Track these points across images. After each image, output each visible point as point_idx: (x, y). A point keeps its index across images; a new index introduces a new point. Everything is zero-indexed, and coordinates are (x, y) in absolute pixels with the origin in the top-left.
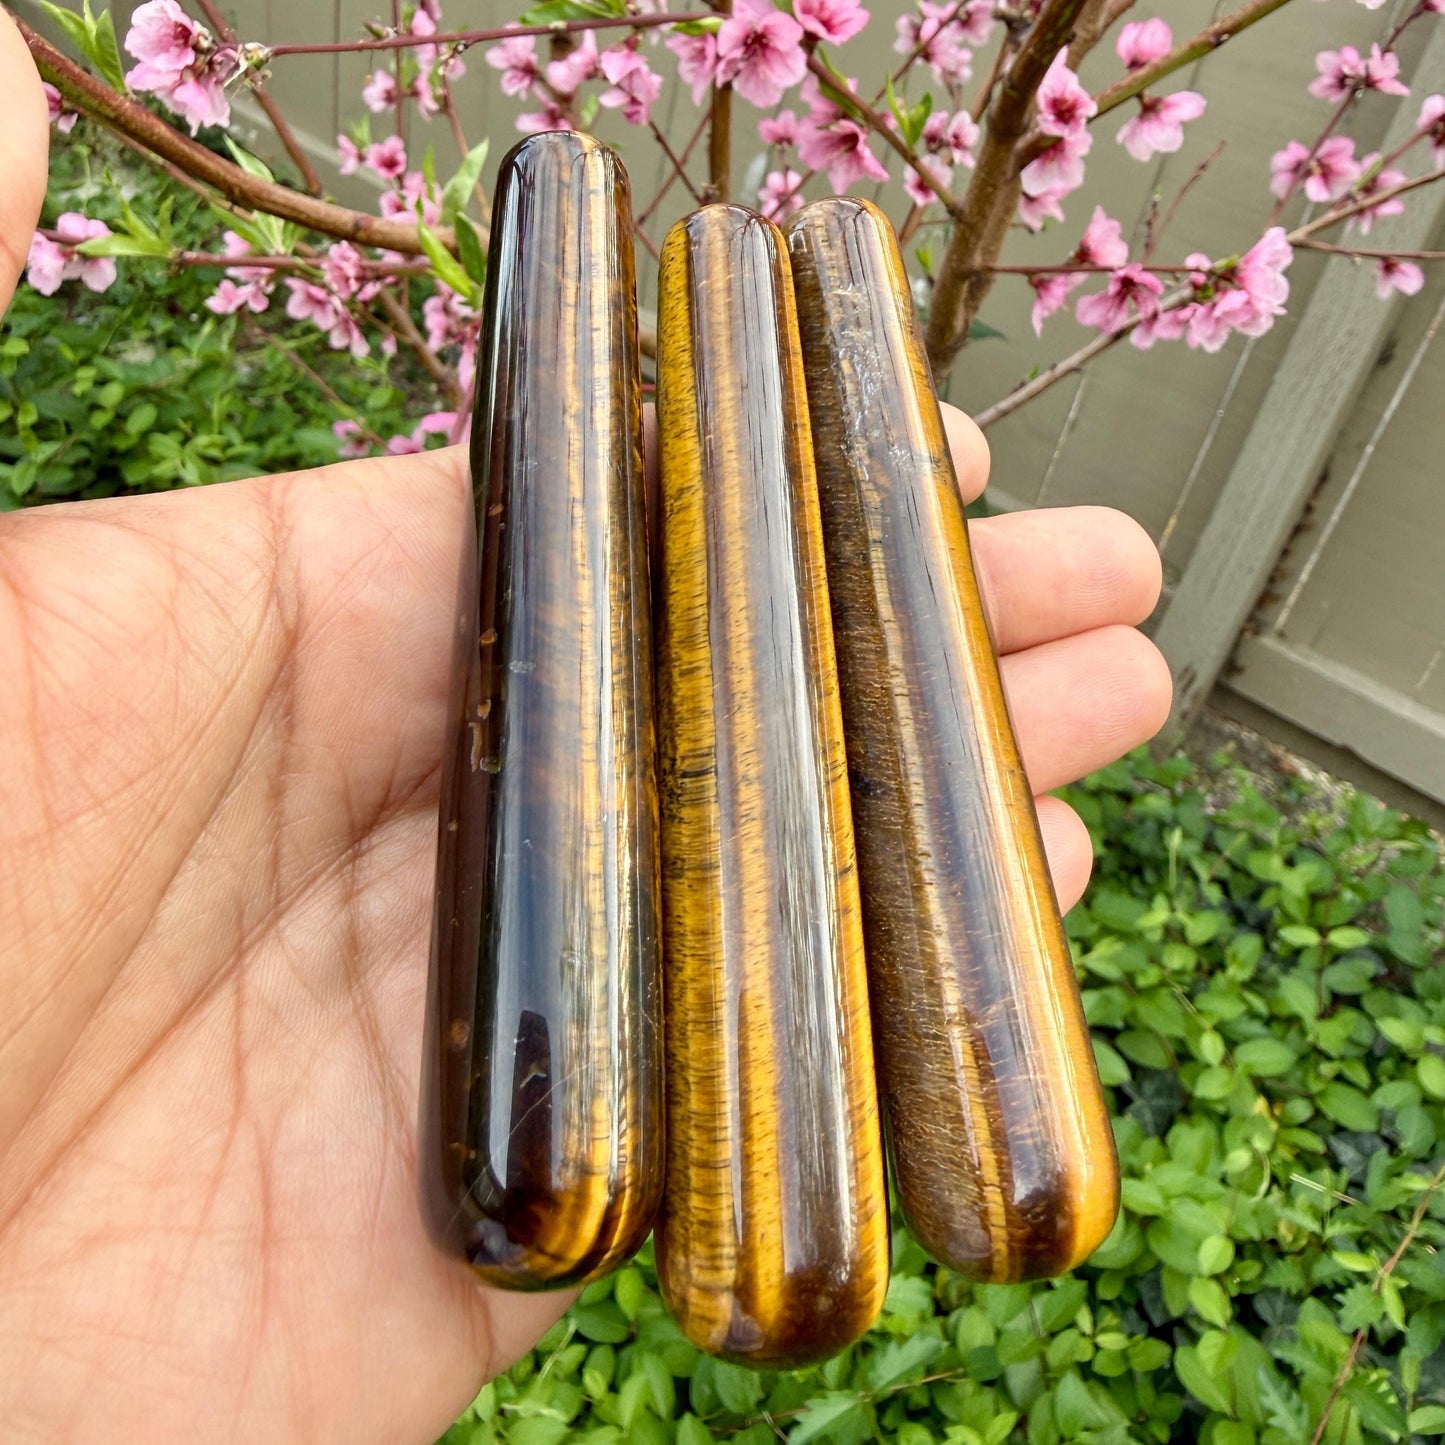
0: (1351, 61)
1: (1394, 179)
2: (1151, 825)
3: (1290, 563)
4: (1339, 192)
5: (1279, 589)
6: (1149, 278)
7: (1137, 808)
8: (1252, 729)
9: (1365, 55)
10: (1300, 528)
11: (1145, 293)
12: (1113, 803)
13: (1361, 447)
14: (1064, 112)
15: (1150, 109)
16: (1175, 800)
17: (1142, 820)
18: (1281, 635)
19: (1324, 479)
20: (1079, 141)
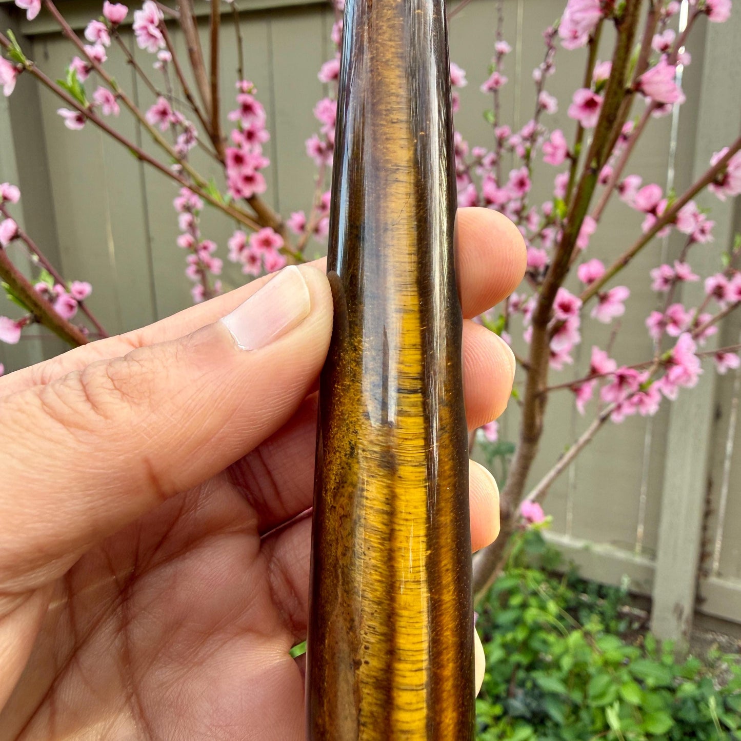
0: (667, 271)
1: (706, 318)
2: (690, 704)
3: (709, 533)
4: (684, 329)
5: (709, 548)
7: (680, 695)
8: (723, 634)
9: (673, 266)
10: (708, 513)
12: (666, 694)
13: (722, 463)
14: (566, 308)
15: (604, 299)
16: (699, 685)
17: (684, 701)
18: (719, 575)
19: (710, 485)
20: (574, 322)
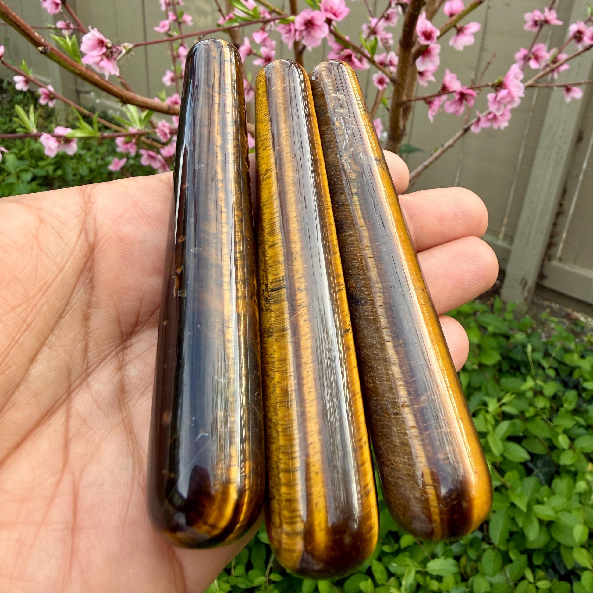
0: (538, 15)
1: (563, 56)
2: (520, 348)
3: (558, 229)
4: (543, 64)
5: (555, 240)
6: (470, 91)
7: (512, 340)
8: (556, 303)
9: (543, 12)
10: (559, 213)
11: (469, 98)
12: (502, 340)
13: (577, 176)
14: (428, 36)
15: (460, 31)
16: (529, 336)
17: (515, 346)
18: (560, 260)
19: (564, 192)
20: (435, 47)
